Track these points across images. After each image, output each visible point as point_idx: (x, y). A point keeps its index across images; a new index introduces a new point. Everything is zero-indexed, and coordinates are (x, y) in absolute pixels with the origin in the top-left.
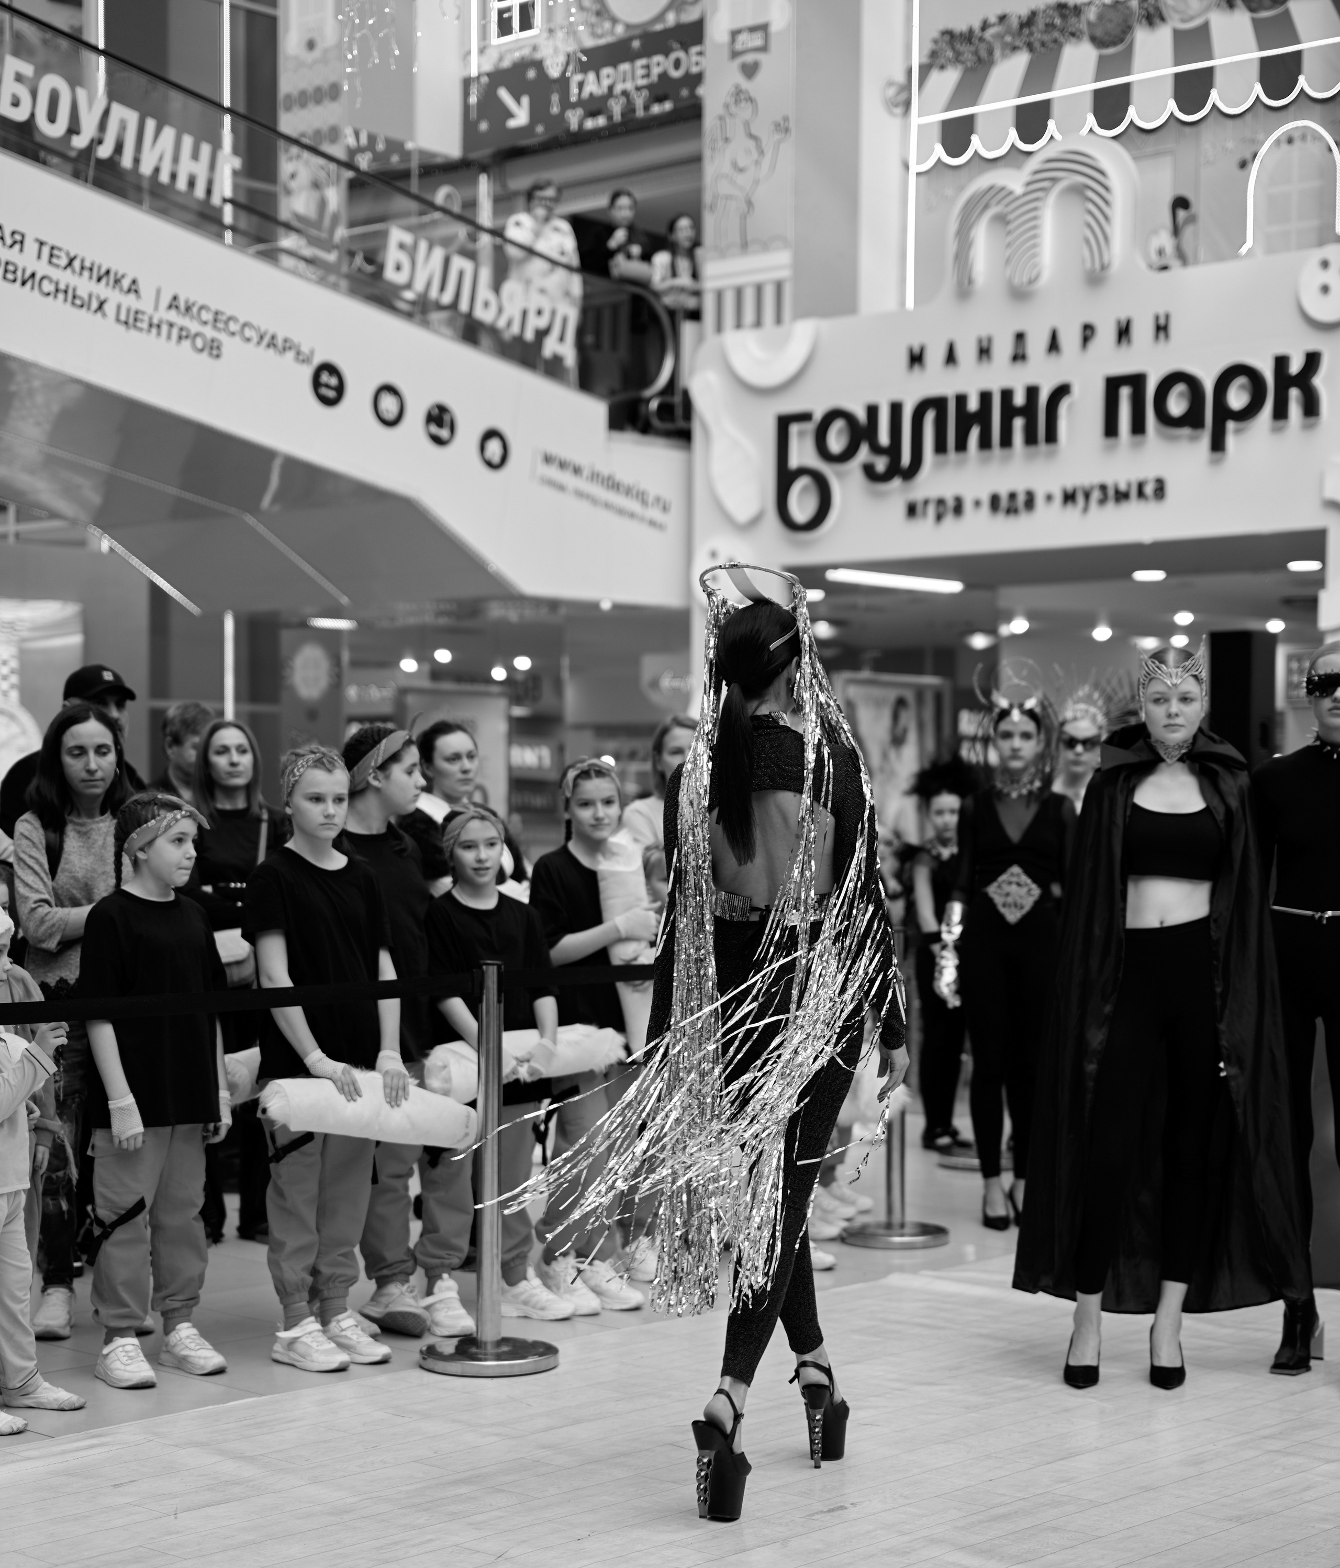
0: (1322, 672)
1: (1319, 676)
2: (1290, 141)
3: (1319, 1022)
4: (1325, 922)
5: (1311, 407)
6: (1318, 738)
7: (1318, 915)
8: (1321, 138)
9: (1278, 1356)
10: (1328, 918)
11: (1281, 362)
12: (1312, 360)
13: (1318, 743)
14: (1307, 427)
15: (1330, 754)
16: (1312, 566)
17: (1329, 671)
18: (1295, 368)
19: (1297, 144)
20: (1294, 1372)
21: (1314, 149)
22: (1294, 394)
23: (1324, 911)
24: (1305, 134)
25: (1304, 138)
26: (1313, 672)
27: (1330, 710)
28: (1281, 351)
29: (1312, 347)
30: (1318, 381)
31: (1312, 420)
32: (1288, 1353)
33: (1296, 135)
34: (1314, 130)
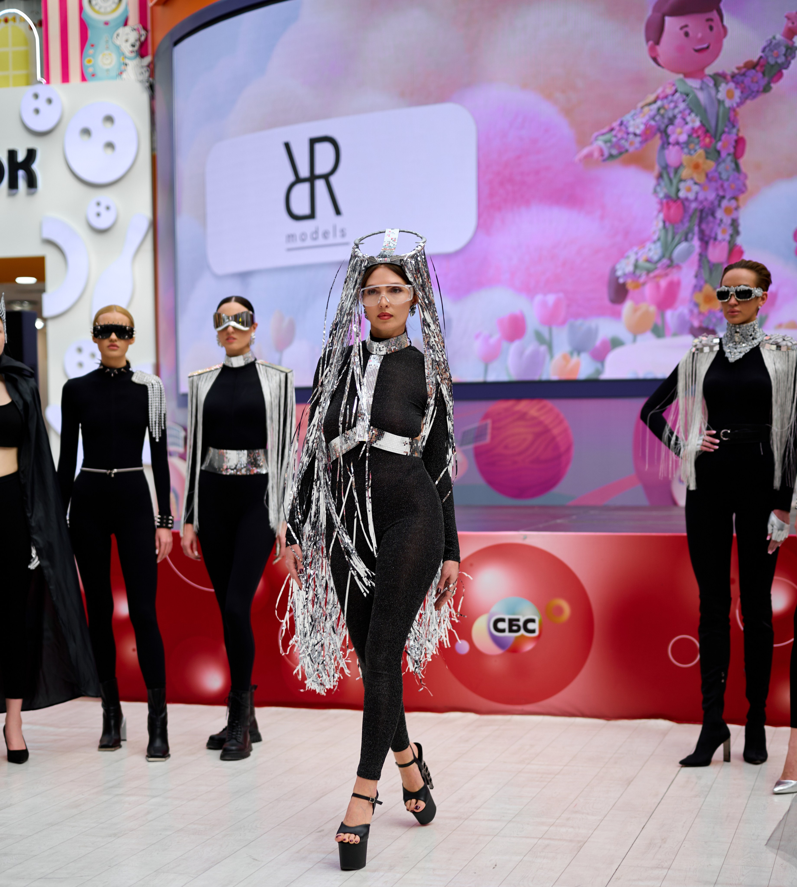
0: (102, 323)
1: (101, 326)
2: (6, 21)
3: (113, 537)
4: (113, 476)
5: (32, 183)
6: (101, 364)
7: (109, 472)
8: (25, 21)
9: (101, 741)
10: (115, 474)
11: (12, 154)
12: (31, 154)
13: (102, 367)
14: (30, 194)
15: (109, 373)
16: (31, 280)
17: (106, 323)
18: (21, 157)
19: (10, 23)
20: (113, 749)
21: (22, 27)
22: (21, 173)
23: (112, 469)
24: (15, 17)
25: (14, 19)
26: (97, 324)
27: (109, 346)
28: (12, 147)
29: (31, 146)
30: (35, 167)
31: (32, 190)
32: (107, 738)
33: (10, 18)
34: (21, 16)
